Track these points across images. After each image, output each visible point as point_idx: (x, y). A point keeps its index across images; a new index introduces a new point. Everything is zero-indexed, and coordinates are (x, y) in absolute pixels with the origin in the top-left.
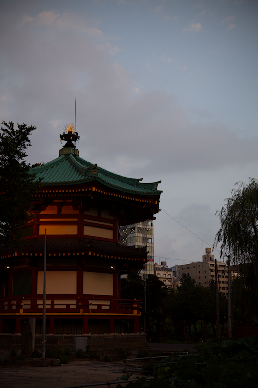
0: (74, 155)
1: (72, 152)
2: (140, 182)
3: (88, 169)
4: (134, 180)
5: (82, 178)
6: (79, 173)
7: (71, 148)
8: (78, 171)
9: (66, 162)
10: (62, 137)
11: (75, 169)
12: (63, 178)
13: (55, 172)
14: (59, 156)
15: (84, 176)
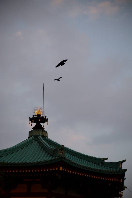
0: (43, 136)
1: (41, 133)
2: (105, 161)
3: (55, 150)
4: (99, 160)
5: (50, 159)
6: (47, 154)
7: (40, 130)
8: (46, 152)
9: (35, 143)
10: (31, 120)
11: (44, 149)
12: (32, 158)
13: (25, 152)
14: (29, 138)
15: (51, 157)
